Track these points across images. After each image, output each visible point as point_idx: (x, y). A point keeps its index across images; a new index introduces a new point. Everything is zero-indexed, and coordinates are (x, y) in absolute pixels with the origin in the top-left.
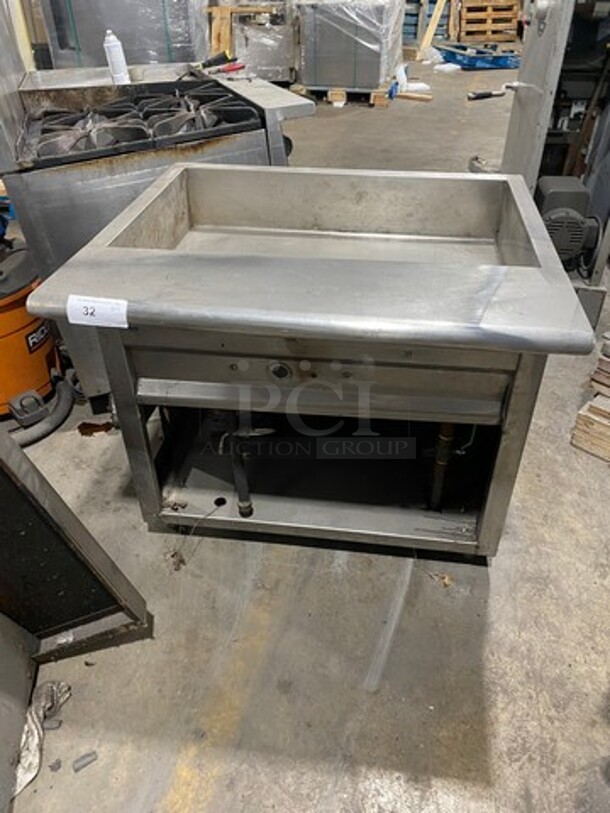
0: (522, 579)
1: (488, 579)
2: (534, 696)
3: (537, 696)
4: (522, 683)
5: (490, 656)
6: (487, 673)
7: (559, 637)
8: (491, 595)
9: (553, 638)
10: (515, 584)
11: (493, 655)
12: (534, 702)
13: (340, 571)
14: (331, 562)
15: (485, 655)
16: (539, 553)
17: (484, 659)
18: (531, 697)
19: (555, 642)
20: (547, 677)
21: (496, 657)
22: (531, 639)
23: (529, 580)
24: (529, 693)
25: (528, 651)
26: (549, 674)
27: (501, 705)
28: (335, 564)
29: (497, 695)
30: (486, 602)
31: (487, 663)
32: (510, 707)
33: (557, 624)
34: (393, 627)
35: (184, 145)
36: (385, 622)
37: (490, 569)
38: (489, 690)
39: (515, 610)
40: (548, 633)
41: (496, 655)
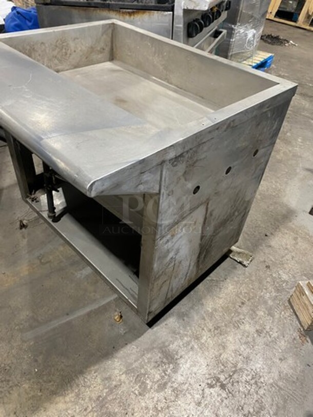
0: (161, 348)
1: (142, 334)
2: (89, 410)
3: (90, 412)
4: (90, 399)
5: (93, 372)
6: (81, 378)
7: (140, 394)
8: (133, 343)
9: (137, 392)
10: (153, 348)
11: (95, 373)
12: (85, 413)
13: (79, 276)
14: (81, 270)
15: (92, 368)
16: (188, 343)
17: (88, 369)
18: (86, 410)
19: (135, 394)
20: (107, 408)
21: (95, 375)
22: (125, 383)
23: (163, 352)
24: (88, 407)
25: (116, 386)
26: (110, 407)
27: (67, 399)
28: (81, 272)
29: (72, 393)
30: (126, 344)
31: (87, 374)
32: (70, 404)
33: (149, 387)
34: (68, 320)
35: (124, 10)
36: (68, 314)
37: (150, 330)
38: (71, 387)
39: (135, 361)
40: (137, 387)
41: (97, 373)
